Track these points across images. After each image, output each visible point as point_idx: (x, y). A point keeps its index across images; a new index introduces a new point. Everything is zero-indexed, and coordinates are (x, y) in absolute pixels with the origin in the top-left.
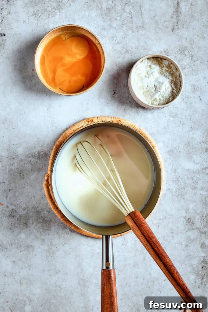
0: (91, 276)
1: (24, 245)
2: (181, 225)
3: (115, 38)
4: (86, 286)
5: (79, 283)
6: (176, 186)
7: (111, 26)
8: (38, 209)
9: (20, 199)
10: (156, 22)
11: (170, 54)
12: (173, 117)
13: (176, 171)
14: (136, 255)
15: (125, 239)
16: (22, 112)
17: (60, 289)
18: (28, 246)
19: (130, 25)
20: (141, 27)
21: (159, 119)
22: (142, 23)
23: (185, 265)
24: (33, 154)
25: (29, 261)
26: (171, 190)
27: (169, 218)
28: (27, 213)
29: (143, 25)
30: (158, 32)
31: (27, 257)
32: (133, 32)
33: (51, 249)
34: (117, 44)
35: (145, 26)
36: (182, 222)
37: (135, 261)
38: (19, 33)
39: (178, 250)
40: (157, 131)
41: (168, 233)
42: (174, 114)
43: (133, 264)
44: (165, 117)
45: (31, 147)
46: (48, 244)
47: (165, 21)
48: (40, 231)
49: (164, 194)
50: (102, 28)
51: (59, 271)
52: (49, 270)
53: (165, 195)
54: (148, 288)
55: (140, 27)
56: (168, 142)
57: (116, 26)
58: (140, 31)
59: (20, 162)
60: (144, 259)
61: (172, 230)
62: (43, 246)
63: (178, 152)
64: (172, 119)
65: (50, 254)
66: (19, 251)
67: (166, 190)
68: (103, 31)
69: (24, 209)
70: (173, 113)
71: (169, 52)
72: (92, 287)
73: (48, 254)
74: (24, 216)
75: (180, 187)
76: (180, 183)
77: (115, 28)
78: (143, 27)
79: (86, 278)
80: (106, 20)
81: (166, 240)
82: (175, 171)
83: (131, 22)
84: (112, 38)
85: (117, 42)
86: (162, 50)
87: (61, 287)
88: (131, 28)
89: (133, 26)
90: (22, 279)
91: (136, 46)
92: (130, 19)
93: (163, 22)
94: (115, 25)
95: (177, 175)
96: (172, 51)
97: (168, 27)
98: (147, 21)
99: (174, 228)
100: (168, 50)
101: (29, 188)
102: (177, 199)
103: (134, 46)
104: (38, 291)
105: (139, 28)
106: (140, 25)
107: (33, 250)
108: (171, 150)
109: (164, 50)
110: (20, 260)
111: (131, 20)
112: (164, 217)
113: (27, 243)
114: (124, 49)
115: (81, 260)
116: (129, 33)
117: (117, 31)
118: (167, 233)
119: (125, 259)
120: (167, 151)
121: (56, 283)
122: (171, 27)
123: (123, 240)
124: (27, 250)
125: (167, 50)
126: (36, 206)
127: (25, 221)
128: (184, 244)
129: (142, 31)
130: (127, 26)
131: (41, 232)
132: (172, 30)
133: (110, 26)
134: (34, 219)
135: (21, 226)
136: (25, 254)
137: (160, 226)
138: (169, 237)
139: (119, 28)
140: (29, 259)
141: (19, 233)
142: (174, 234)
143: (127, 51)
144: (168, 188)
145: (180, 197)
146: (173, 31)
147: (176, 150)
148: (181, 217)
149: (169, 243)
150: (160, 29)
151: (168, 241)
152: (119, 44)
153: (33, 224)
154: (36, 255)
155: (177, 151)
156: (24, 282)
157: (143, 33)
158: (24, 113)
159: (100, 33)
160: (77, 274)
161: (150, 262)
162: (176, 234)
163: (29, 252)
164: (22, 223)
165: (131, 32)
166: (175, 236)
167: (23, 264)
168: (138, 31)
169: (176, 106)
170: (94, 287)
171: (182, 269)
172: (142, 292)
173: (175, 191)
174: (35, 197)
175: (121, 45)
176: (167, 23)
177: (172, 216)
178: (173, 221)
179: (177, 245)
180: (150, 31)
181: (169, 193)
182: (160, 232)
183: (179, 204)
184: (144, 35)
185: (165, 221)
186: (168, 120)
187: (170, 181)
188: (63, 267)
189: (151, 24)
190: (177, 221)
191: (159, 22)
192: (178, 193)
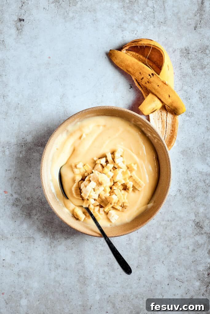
0: (92, 274)
1: (26, 236)
2: (190, 228)
3: (135, 32)
4: (86, 285)
5: (78, 281)
6: (187, 188)
7: (132, 19)
8: (43, 200)
9: (25, 188)
10: (179, 19)
11: (190, 52)
12: (189, 116)
13: (188, 173)
14: (140, 256)
15: (130, 239)
16: (35, 100)
17: (58, 284)
18: (29, 238)
19: (152, 19)
20: (163, 23)
22: (165, 19)
23: (191, 270)
24: (42, 143)
25: (29, 253)
26: (182, 191)
27: (178, 221)
28: (32, 203)
29: (165, 21)
30: (180, 28)
31: (28, 249)
32: (154, 27)
33: (53, 242)
35: (167, 22)
36: (190, 226)
37: (139, 263)
38: (38, 20)
39: (184, 254)
41: (175, 236)
42: (190, 114)
43: (136, 265)
45: (41, 136)
46: (50, 237)
50: (123, 20)
51: (60, 266)
52: (49, 264)
53: (175, 196)
54: (150, 292)
55: (162, 22)
56: (182, 141)
57: (137, 20)
59: (29, 150)
60: (149, 261)
61: (179, 233)
62: (44, 239)
63: (192, 153)
64: (188, 118)
65: (51, 247)
66: (20, 242)
67: (176, 191)
68: (124, 24)
69: (28, 199)
71: (190, 50)
72: (92, 285)
73: (49, 247)
74: (28, 206)
75: (191, 189)
76: (191, 185)
77: (137, 22)
78: (164, 23)
79: (86, 276)
80: (127, 13)
82: (187, 172)
83: (153, 17)
84: (133, 31)
85: (138, 36)
86: (183, 47)
87: (60, 283)
88: (153, 23)
89: (155, 21)
90: (20, 272)
93: (186, 19)
95: (189, 176)
96: (193, 49)
97: (190, 25)
98: (169, 17)
100: (189, 48)
101: (35, 178)
102: (187, 202)
104: (36, 285)
105: (161, 24)
106: (162, 20)
107: (35, 242)
108: (184, 150)
109: (185, 47)
110: (20, 251)
111: (153, 15)
112: (173, 219)
113: (29, 234)
115: (83, 257)
116: (150, 28)
117: (138, 25)
118: (174, 236)
119: (128, 259)
120: (181, 150)
121: (55, 278)
122: (194, 25)
124: (28, 242)
125: (188, 48)
126: (41, 197)
127: (28, 212)
128: (191, 248)
129: (163, 27)
130: (148, 21)
131: (44, 224)
132: (194, 28)
134: (37, 210)
135: (24, 216)
136: (26, 245)
137: (168, 228)
138: (176, 240)
139: (141, 22)
140: (29, 251)
141: (22, 223)
142: (181, 237)
144: (179, 189)
145: (190, 199)
147: (190, 151)
148: (190, 220)
149: (176, 246)
150: (182, 26)
151: (175, 244)
153: (36, 215)
154: (36, 248)
156: (22, 274)
157: (165, 28)
158: (37, 101)
159: (120, 26)
160: (77, 271)
161: (154, 264)
162: (183, 237)
163: (30, 244)
164: (25, 213)
165: (152, 26)
166: (182, 239)
167: (22, 255)
168: (159, 27)
169: (192, 106)
170: (94, 285)
171: (188, 274)
172: (144, 295)
173: (185, 192)
174: (40, 187)
176: (189, 20)
177: (181, 218)
178: (181, 223)
179: (184, 249)
180: (171, 28)
181: (179, 194)
182: (167, 234)
183: (189, 207)
184: (166, 30)
185: (173, 223)
186: (184, 119)
187: (182, 182)
188: (64, 262)
189: (174, 20)
190: (185, 224)
191: (182, 19)
192: (188, 195)
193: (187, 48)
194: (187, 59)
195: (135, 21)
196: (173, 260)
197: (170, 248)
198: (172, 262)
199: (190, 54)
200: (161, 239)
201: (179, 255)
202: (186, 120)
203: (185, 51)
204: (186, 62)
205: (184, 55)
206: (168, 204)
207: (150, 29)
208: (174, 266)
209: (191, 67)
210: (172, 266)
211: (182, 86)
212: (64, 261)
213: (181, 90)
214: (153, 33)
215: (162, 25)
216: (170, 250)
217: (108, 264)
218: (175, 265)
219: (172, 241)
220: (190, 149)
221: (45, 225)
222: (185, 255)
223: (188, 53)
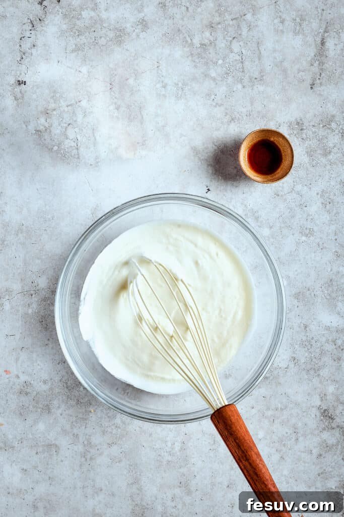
0: (154, 501)
1: (43, 444)
2: (312, 420)
3: (213, 97)
5: (133, 512)
6: (307, 354)
8: (69, 382)
9: (39, 365)
10: (285, 71)
11: (305, 128)
12: (307, 236)
13: (307, 329)
14: (232, 469)
15: (214, 440)
16: (49, 217)
18: (50, 446)
19: (240, 74)
20: (258, 79)
21: (282, 238)
22: (260, 73)
23: (316, 488)
25: (50, 470)
26: (297, 360)
27: (292, 408)
28: (51, 389)
29: (262, 76)
30: (287, 88)
31: (48, 464)
32: (244, 87)
33: (89, 452)
34: (215, 106)
35: (264, 77)
36: (313, 416)
37: (230, 479)
38: (49, 81)
39: (304, 462)
40: (279, 258)
41: (289, 434)
42: (307, 231)
43: (226, 484)
44: (293, 234)
46: (83, 443)
47: (299, 71)
48: (71, 421)
49: (286, 366)
50: (191, 77)
51: (101, 490)
52: (83, 488)
53: (286, 368)
55: (256, 79)
56: (295, 278)
57: (215, 75)
58: (256, 86)
59: (43, 302)
61: (295, 429)
62: (75, 446)
63: (313, 295)
64: (304, 238)
65: (86, 460)
66: (34, 452)
67: (289, 360)
69: (45, 382)
70: (306, 229)
71: (305, 124)
73: (83, 459)
74: (45, 394)
75: (312, 356)
76: (312, 348)
77: (214, 79)
78: (261, 79)
79: (145, 504)
80: (198, 65)
81: (284, 445)
82: (306, 327)
83: (241, 70)
84: (209, 95)
85: (217, 104)
86: (293, 119)
88: (241, 81)
89: (244, 76)
90: (36, 501)
91: (247, 111)
92: (239, 64)
93: (296, 72)
94: (213, 74)
95: (308, 334)
96: (309, 122)
97: (303, 81)
98: (268, 69)
99: (300, 424)
100: (303, 120)
101: (54, 347)
102: (306, 377)
103: (244, 110)
105: (256, 80)
106: (256, 75)
107: (59, 452)
108: (300, 293)
109: (296, 120)
110: (35, 467)
111: (241, 66)
112: (284, 406)
113: (49, 439)
114: (228, 116)
115: (138, 473)
116: (237, 88)
117: (216, 84)
118: (287, 433)
119: (213, 475)
120: (293, 292)
121: (94, 510)
122: (309, 81)
123: (213, 443)
124: (48, 452)
125: (301, 120)
126: (66, 378)
127: (46, 403)
128: (315, 452)
129: (258, 86)
130: (233, 77)
131: (72, 423)
132: (310, 87)
133: (205, 75)
134: (61, 399)
135: (39, 410)
136: (44, 458)
137: (276, 421)
138: (290, 440)
139: (221, 79)
140: (50, 466)
141: (36, 422)
142: (299, 435)
143: (233, 119)
144: (292, 357)
145: (312, 372)
146: (312, 88)
147: (308, 292)
148: (313, 407)
149: (289, 449)
150: (291, 83)
151: (289, 446)
152: (220, 106)
153: (59, 407)
154: (62, 461)
155: (310, 294)
156: (40, 505)
157: (261, 88)
158: (53, 219)
160: (130, 497)
162: (302, 435)
163: (51, 455)
164: (41, 406)
165: (240, 86)
166: (301, 439)
167: (39, 474)
168: (252, 86)
169: (311, 217)
173: (303, 361)
174: (64, 362)
175: (222, 108)
176: (304, 73)
177: (297, 404)
178: (298, 413)
179: (303, 455)
180: (272, 87)
181: (293, 365)
182: (275, 431)
183: (310, 385)
184: (263, 92)
185: (285, 412)
186: (297, 240)
187: (297, 344)
188: (107, 483)
189: (275, 74)
190: (305, 414)
191: (289, 72)
192: (309, 367)
193: (299, 121)
194: (300, 139)
195: (212, 77)
196: (286, 472)
197: (281, 453)
198: (285, 476)
199: (305, 131)
200: (266, 439)
201: (296, 464)
202: (301, 241)
203: (296, 126)
204: (298, 144)
205: (295, 132)
206: (275, 382)
207: (236, 90)
208: (288, 483)
209: (307, 152)
210: (285, 483)
211: (292, 185)
212: (109, 482)
213: (291, 192)
214: (243, 97)
215: (256, 83)
216: (281, 457)
217: (180, 483)
218: (290, 480)
219: (283, 443)
220: (309, 290)
221: (74, 423)
222: (307, 465)
223: (302, 130)
